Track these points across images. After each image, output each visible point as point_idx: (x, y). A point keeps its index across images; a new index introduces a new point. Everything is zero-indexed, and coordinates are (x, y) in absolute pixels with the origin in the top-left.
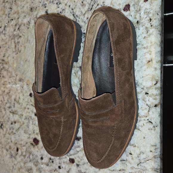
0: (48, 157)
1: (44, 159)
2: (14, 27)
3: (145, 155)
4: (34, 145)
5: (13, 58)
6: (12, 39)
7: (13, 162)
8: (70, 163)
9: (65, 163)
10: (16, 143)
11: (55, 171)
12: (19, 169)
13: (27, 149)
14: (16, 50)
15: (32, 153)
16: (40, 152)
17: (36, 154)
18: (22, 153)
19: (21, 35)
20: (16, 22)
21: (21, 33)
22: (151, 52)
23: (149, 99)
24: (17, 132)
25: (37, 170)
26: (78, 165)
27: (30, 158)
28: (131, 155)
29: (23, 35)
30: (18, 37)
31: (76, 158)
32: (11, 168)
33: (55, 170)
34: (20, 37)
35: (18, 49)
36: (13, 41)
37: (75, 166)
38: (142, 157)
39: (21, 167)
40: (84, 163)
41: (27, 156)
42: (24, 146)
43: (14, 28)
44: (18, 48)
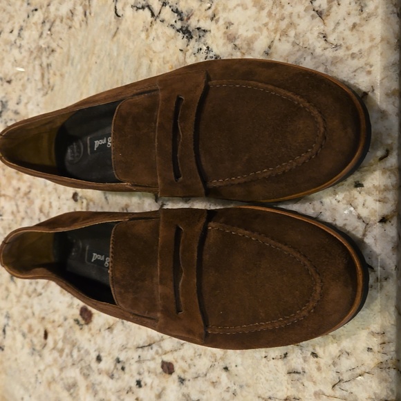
0: (111, 356)
1: (104, 359)
2: (39, 26)
3: (353, 360)
4: (82, 325)
5: (38, 105)
6: (35, 58)
7: (36, 364)
8: (164, 374)
9: (152, 373)
10: (43, 318)
11: (127, 393)
12: (49, 384)
13: (65, 333)
14: (43, 85)
15: (78, 344)
16: (95, 343)
17: (85, 348)
18: (56, 343)
19: (54, 45)
20: (44, 14)
21: (54, 41)
22: (371, 66)
23: (365, 201)
24: (46, 291)
25: (88, 387)
26: (182, 380)
27: (72, 356)
28: (316, 359)
29: (58, 45)
30: (48, 53)
31: (176, 361)
32: (33, 380)
33: (130, 391)
34: (53, 51)
35: (49, 83)
36: (37, 62)
37: (174, 381)
38: (346, 363)
39: (54, 380)
40: (195, 376)
41: (67, 351)
42: (59, 326)
43: (40, 30)
44: (49, 79)
